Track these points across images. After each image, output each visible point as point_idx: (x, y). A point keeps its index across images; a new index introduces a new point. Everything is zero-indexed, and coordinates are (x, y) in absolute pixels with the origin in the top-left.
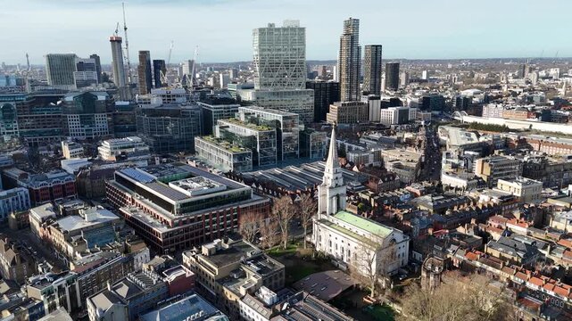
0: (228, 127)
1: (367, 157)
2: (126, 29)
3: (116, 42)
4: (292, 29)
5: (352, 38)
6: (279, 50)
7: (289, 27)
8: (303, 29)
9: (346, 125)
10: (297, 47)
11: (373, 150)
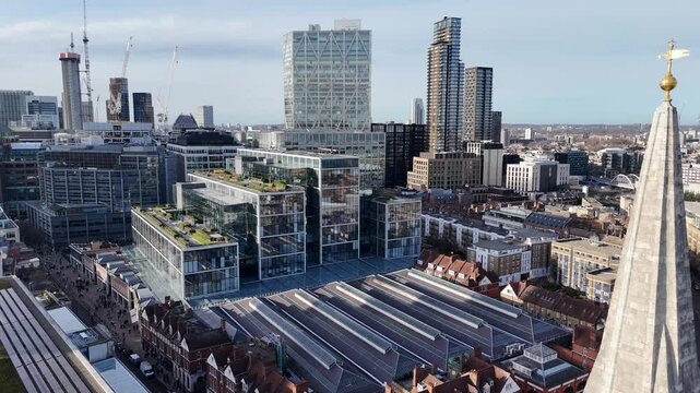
0: (203, 186)
1: (518, 258)
2: (86, 41)
3: (71, 61)
4: (350, 33)
5: (450, 49)
6: (327, 67)
7: (343, 30)
8: (367, 33)
9: (446, 192)
10: (357, 63)
11: (529, 242)
